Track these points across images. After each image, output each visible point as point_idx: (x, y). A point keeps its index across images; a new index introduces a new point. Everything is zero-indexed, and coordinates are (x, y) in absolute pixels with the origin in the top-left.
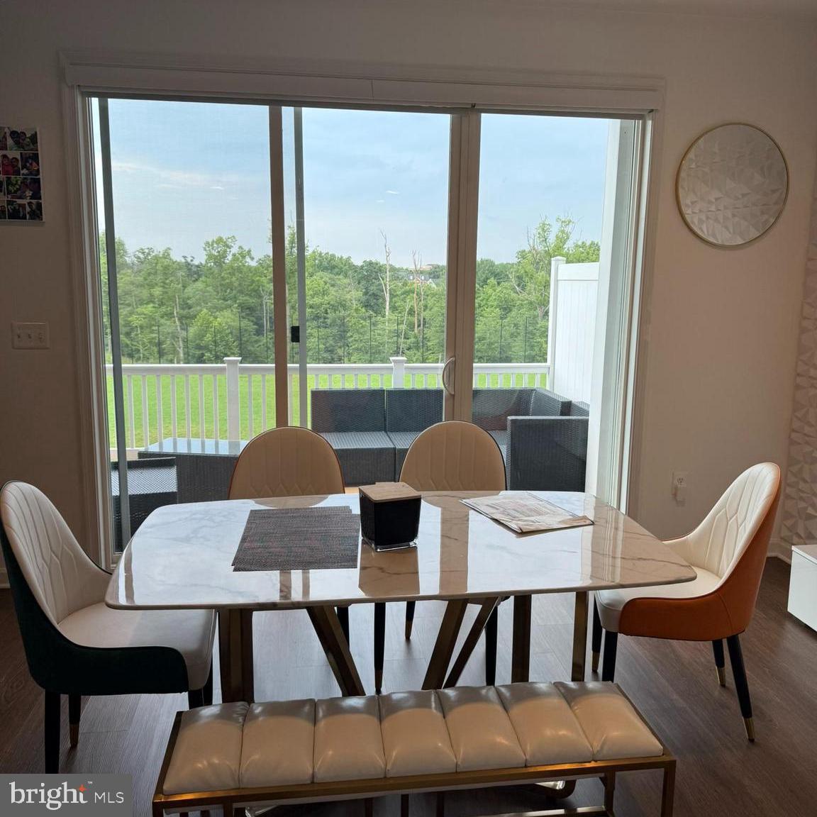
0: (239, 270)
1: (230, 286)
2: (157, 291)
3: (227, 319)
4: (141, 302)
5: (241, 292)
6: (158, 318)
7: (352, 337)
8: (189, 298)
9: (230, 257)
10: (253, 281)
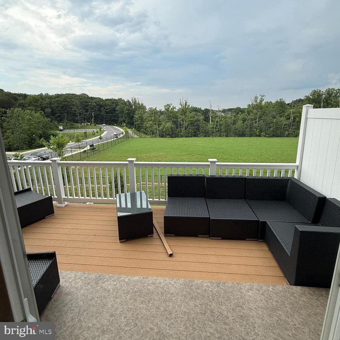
0: (173, 112)
1: (170, 116)
2: (153, 118)
3: (169, 125)
4: (149, 121)
5: (173, 118)
6: (153, 125)
7: (201, 129)
8: (160, 120)
9: (170, 109)
10: (176, 115)
